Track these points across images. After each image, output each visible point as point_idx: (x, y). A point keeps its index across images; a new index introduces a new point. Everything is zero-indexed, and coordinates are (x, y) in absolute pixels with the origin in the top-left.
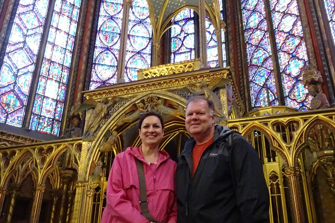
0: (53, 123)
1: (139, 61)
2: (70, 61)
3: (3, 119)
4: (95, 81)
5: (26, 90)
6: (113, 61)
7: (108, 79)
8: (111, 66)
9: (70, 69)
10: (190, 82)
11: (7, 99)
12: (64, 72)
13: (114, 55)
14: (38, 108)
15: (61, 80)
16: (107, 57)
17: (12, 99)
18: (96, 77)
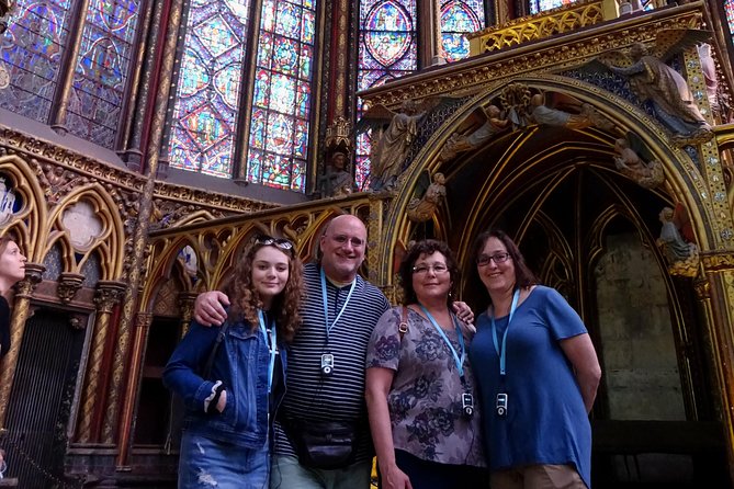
0: (291, 165)
1: (459, 16)
2: (311, 30)
3: (195, 164)
4: (368, 70)
5: (232, 99)
6: (402, 21)
7: (396, 62)
8: (398, 32)
9: (314, 47)
10: (604, 47)
11: (198, 121)
12: (304, 55)
13: (403, 8)
14: (259, 136)
15: (297, 73)
16: (389, 14)
17: (208, 122)
18: (370, 60)
